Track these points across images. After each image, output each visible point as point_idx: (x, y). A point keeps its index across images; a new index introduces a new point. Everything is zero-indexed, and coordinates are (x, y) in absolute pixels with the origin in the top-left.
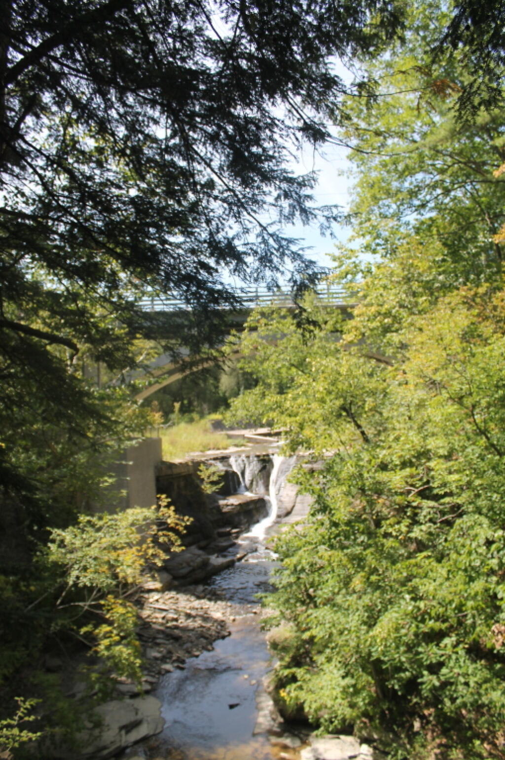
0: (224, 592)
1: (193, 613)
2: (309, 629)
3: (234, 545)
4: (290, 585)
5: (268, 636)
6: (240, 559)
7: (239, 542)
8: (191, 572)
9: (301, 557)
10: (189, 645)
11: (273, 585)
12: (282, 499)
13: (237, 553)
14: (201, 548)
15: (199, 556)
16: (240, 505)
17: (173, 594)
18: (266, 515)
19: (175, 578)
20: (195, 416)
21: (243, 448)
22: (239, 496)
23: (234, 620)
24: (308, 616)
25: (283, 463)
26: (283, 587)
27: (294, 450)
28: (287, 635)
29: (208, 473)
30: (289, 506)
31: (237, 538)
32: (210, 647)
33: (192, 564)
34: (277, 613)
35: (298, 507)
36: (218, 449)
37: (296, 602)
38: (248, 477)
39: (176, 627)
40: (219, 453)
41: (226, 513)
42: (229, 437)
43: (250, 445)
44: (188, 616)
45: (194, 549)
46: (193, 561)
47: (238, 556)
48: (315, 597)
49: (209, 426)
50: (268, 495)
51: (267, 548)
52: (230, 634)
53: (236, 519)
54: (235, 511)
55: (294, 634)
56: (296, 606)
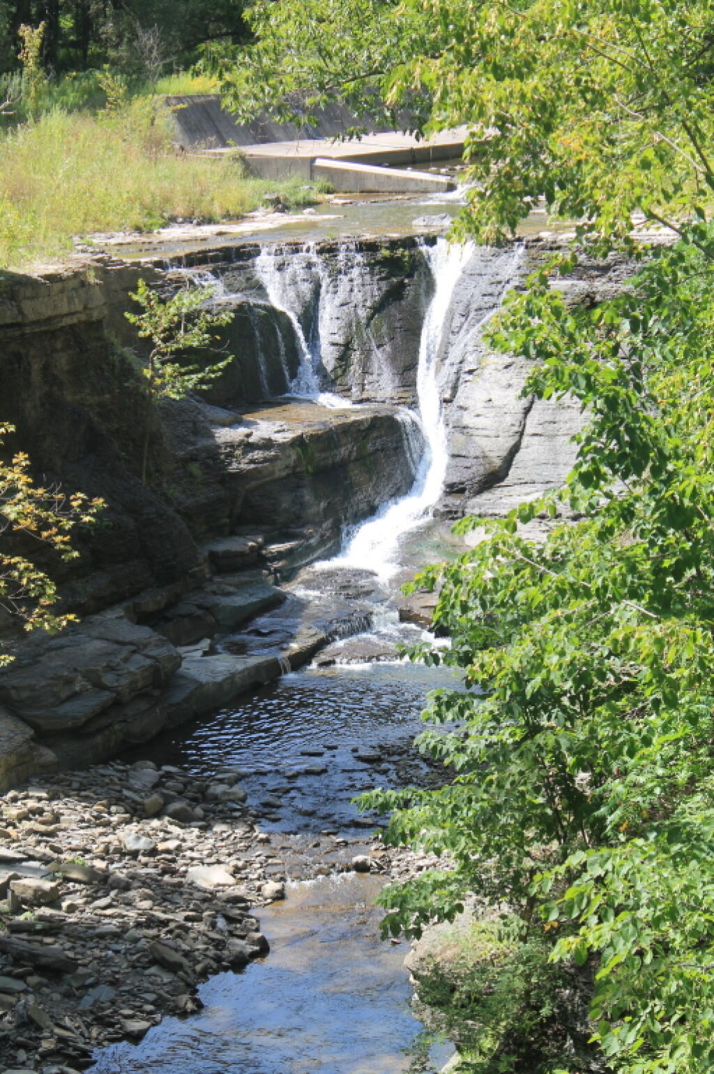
0: (238, 790)
1: (119, 870)
2: (574, 927)
3: (278, 601)
4: (498, 755)
5: (410, 956)
6: (301, 660)
7: (297, 590)
8: (104, 711)
9: (541, 646)
10: (105, 993)
11: (434, 759)
12: (468, 419)
13: (292, 637)
14: (142, 618)
15: (138, 648)
16: (299, 442)
17: (35, 798)
18: (406, 485)
19: (42, 736)
20: (107, 80)
21: (307, 215)
22: (294, 410)
23: (280, 896)
24: (572, 876)
25: (471, 274)
26: (470, 766)
27: (512, 216)
28: (490, 947)
29: (166, 316)
30: (496, 448)
31: (288, 575)
32: (185, 1001)
33: (108, 679)
34: (449, 866)
35: (531, 451)
36: (209, 220)
37: (524, 824)
38: (329, 328)
39: (53, 928)
40: (208, 235)
41: (241, 476)
42: (251, 168)
43: (337, 200)
44: (100, 883)
45: (116, 622)
46: (111, 668)
47: (295, 646)
48: (600, 801)
49: (166, 122)
50: (413, 405)
51: (405, 617)
52: (264, 948)
53: (286, 502)
54: (279, 471)
55: (514, 947)
56: (522, 842)
